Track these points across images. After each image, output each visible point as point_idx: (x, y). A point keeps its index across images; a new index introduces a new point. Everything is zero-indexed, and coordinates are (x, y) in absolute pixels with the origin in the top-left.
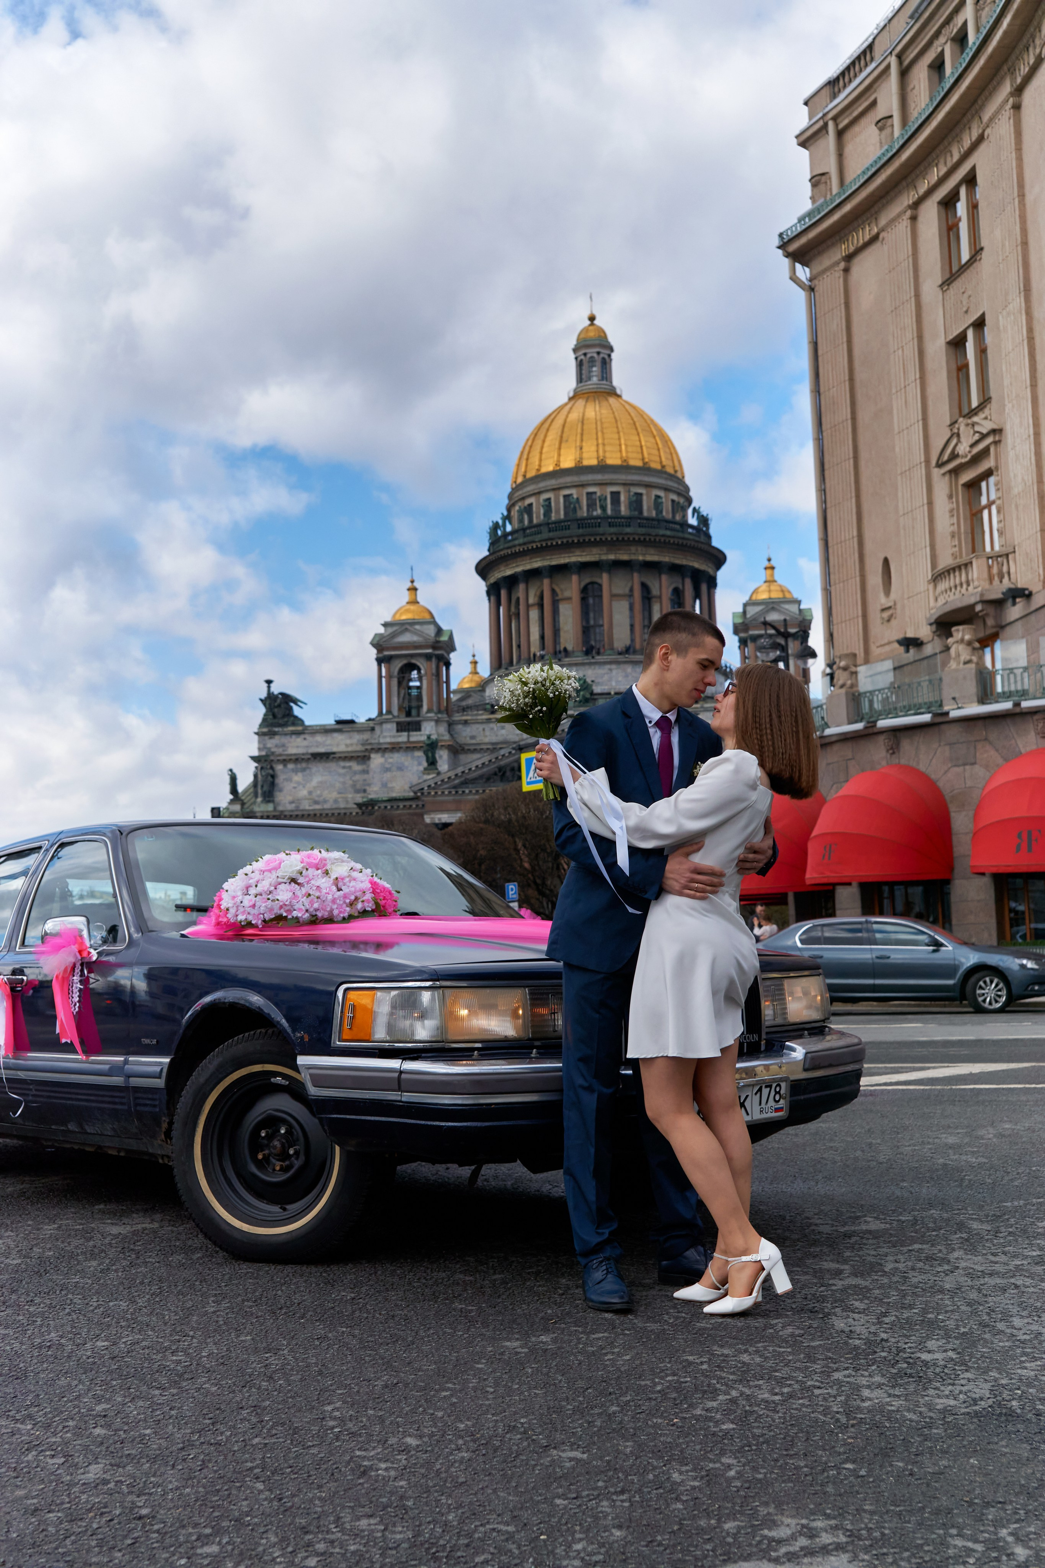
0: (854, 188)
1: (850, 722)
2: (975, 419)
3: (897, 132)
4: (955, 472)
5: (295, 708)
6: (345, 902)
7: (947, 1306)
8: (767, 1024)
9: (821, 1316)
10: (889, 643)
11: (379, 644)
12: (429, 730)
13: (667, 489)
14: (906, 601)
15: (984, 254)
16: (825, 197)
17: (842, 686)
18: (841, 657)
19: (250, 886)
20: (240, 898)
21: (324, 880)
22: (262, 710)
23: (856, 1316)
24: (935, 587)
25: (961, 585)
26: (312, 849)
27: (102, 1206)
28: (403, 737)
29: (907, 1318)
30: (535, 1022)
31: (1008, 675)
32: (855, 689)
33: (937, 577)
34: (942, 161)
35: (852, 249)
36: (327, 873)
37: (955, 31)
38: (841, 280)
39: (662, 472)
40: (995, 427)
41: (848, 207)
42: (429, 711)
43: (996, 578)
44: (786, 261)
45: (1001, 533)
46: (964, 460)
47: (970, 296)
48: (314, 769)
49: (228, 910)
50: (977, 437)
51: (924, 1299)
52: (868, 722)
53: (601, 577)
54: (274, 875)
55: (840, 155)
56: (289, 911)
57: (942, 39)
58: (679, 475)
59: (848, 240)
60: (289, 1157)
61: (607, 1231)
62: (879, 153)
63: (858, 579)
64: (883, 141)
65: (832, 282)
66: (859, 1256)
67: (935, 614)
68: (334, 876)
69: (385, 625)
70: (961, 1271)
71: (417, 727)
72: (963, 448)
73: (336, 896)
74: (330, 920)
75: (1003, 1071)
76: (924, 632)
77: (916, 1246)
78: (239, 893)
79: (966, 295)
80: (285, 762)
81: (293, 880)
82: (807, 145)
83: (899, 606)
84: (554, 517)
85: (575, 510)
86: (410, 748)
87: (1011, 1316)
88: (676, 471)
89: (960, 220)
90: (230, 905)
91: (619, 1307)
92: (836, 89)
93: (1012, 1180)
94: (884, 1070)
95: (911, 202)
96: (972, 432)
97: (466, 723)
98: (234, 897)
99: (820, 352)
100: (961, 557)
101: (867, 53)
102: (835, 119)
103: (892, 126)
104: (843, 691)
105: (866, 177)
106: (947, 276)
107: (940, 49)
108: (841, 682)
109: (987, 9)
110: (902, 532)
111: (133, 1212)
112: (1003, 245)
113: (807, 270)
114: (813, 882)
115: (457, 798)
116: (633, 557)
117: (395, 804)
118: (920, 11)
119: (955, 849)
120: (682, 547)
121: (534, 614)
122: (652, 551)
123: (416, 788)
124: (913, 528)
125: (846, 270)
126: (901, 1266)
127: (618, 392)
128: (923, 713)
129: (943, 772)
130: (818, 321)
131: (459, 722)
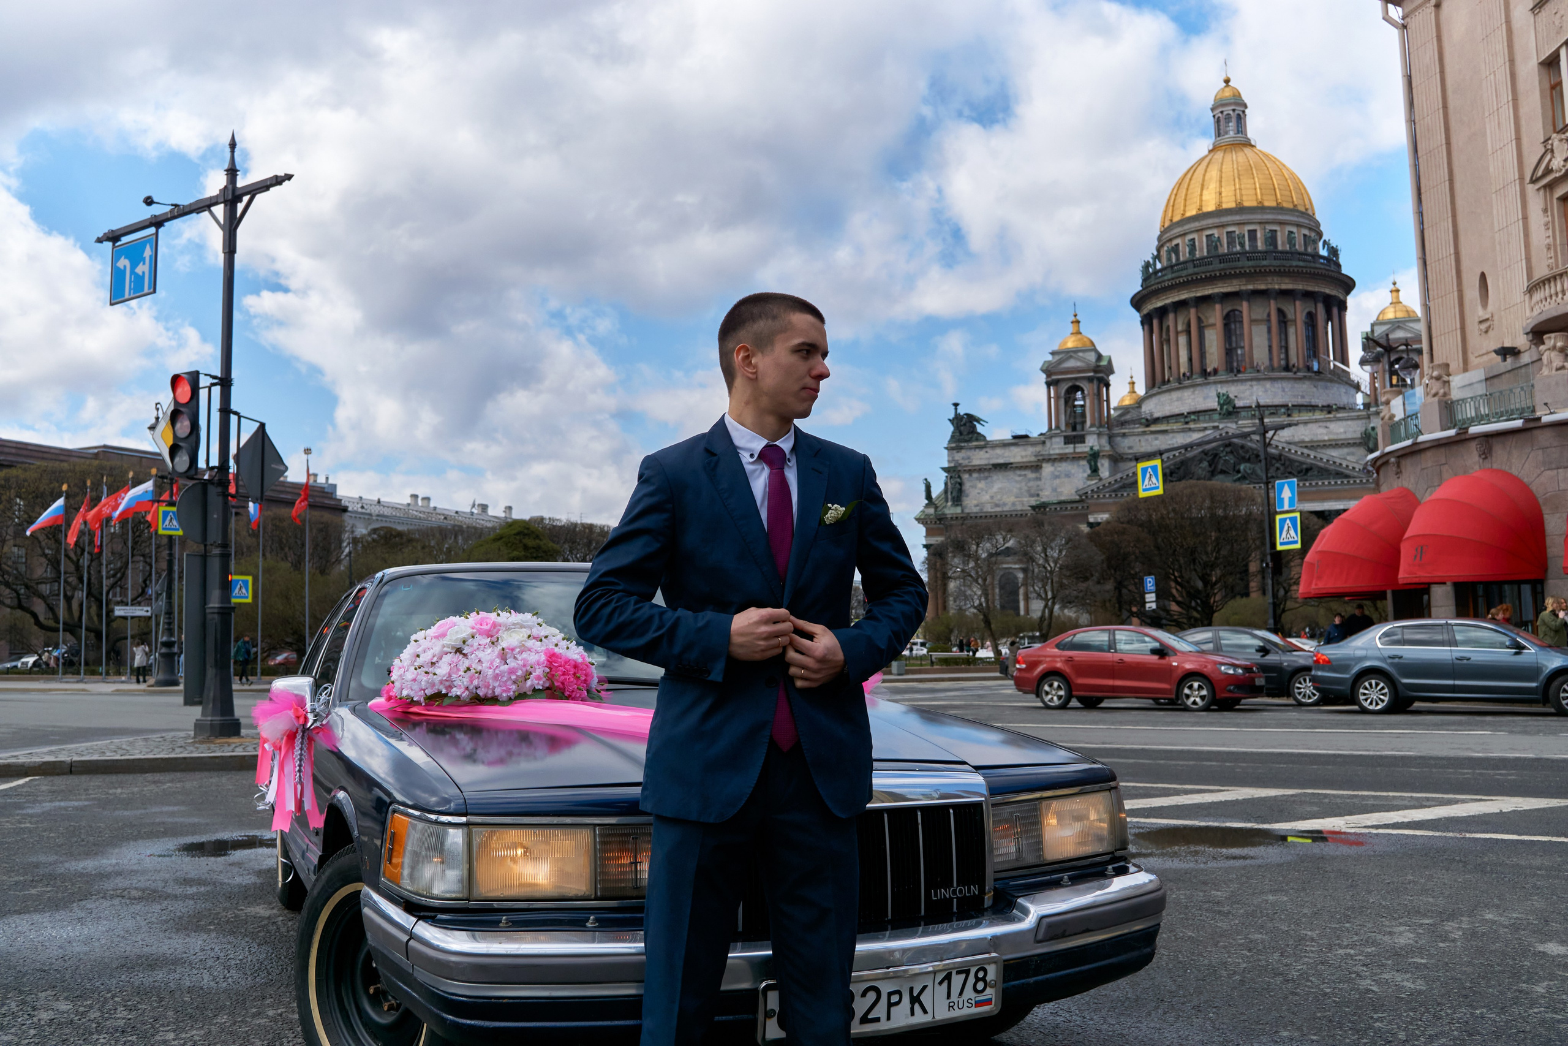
1: (1442, 430)
4: (1550, 187)
5: (978, 426)
6: (511, 678)
8: (999, 867)
10: (1487, 353)
11: (1048, 370)
12: (1092, 442)
13: (1298, 225)
14: (1503, 313)
17: (1435, 395)
19: (418, 656)
21: (490, 651)
22: (951, 428)
25: (1557, 294)
28: (1070, 449)
30: (605, 874)
32: (1447, 397)
33: (1531, 290)
36: (496, 641)
38: (1433, 14)
39: (1294, 210)
42: (1092, 426)
47: (1561, 17)
48: (995, 478)
52: (1460, 429)
53: (1242, 306)
54: (442, 643)
56: (450, 687)
58: (1310, 212)
63: (1456, 294)
65: (1424, 18)
67: (1532, 323)
68: (503, 644)
69: (1053, 353)
71: (1081, 439)
73: (500, 671)
74: (494, 700)
76: (1521, 341)
79: (1557, 16)
80: (970, 472)
83: (1496, 318)
84: (1198, 254)
85: (1216, 248)
86: (1075, 458)
88: (1307, 209)
96: (1565, 147)
97: (1124, 435)
100: (1555, 269)
104: (1436, 399)
108: (1433, 391)
110: (1498, 247)
113: (1400, 9)
114: (1405, 582)
115: (1117, 500)
116: (1270, 286)
117: (1064, 506)
119: (1549, 550)
120: (1315, 276)
121: (1182, 340)
122: (1287, 280)
123: (1081, 493)
124: (1509, 243)
125: (1437, 6)
127: (1252, 142)
128: (1514, 419)
129: (1535, 475)
130: (1412, 56)
131: (1118, 435)
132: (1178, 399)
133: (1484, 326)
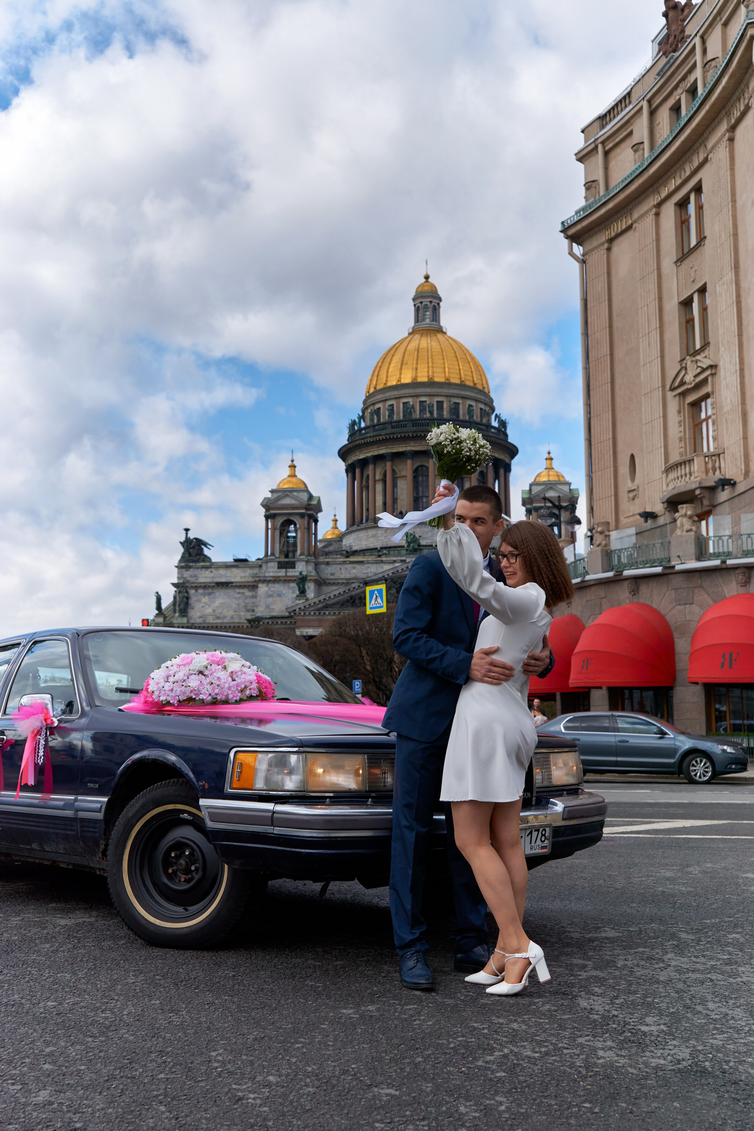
0: (616, 192)
1: (604, 571)
2: (698, 357)
3: (646, 155)
4: (683, 395)
5: (205, 549)
6: (237, 689)
7: (661, 992)
8: (537, 785)
9: (570, 997)
10: (633, 515)
11: (267, 505)
12: (301, 568)
13: (477, 401)
15: (707, 242)
16: (595, 197)
17: (599, 545)
18: (598, 525)
19: (170, 676)
20: (163, 684)
21: (223, 673)
22: (181, 550)
23: (595, 998)
24: (667, 476)
25: (686, 475)
26: (215, 650)
27: (54, 905)
28: (282, 573)
29: (632, 1000)
30: (370, 779)
31: (718, 541)
32: (608, 547)
33: (669, 469)
34: (678, 175)
35: (613, 234)
36: (225, 668)
37: (689, 85)
38: (605, 255)
39: (474, 388)
40: (712, 363)
41: (610, 205)
42: (301, 554)
43: (711, 471)
44: (566, 241)
45: (715, 439)
46: (689, 386)
47: (696, 271)
48: (217, 594)
49: (153, 692)
50: (699, 370)
51: (645, 987)
52: (617, 572)
53: (428, 462)
54: (187, 668)
55: (606, 168)
56: (197, 695)
57: (679, 91)
58: (486, 390)
59: (610, 228)
60: (191, 872)
61: (418, 932)
62: (634, 168)
63: (612, 469)
64: (637, 159)
65: (598, 257)
66: (599, 955)
67: (667, 495)
68: (230, 670)
69: (272, 491)
70: (672, 968)
71: (292, 565)
72: (689, 378)
73: (231, 685)
74: (226, 702)
75: (707, 825)
76: (659, 508)
77: (641, 949)
78: (162, 681)
79: (693, 270)
80: (196, 588)
81: (201, 673)
82: (583, 160)
83: (641, 489)
84: (395, 418)
85: (410, 413)
86: (287, 580)
87: (707, 1001)
88: (484, 388)
89: (690, 217)
90: (155, 689)
91: (425, 986)
92: (604, 123)
93: (711, 904)
94: (621, 823)
95: (656, 203)
96: (695, 367)
97: (328, 563)
98: (158, 683)
99: (589, 307)
100: (686, 455)
101: (626, 98)
102: (603, 143)
103: (644, 149)
104: (599, 548)
105: (624, 184)
106: (680, 255)
107: (678, 97)
108: (598, 542)
109: (711, 71)
110: (644, 436)
111: (77, 910)
112: (720, 236)
113: (581, 248)
114: (574, 685)
115: (320, 617)
117: (275, 621)
118: (664, 71)
119: (677, 665)
121: (379, 487)
123: (290, 610)
124: (652, 433)
125: (609, 249)
126: (629, 963)
127: (444, 330)
128: (656, 566)
129: (669, 609)
130: (588, 285)
131: (323, 563)
132: (373, 536)
133: (631, 495)
